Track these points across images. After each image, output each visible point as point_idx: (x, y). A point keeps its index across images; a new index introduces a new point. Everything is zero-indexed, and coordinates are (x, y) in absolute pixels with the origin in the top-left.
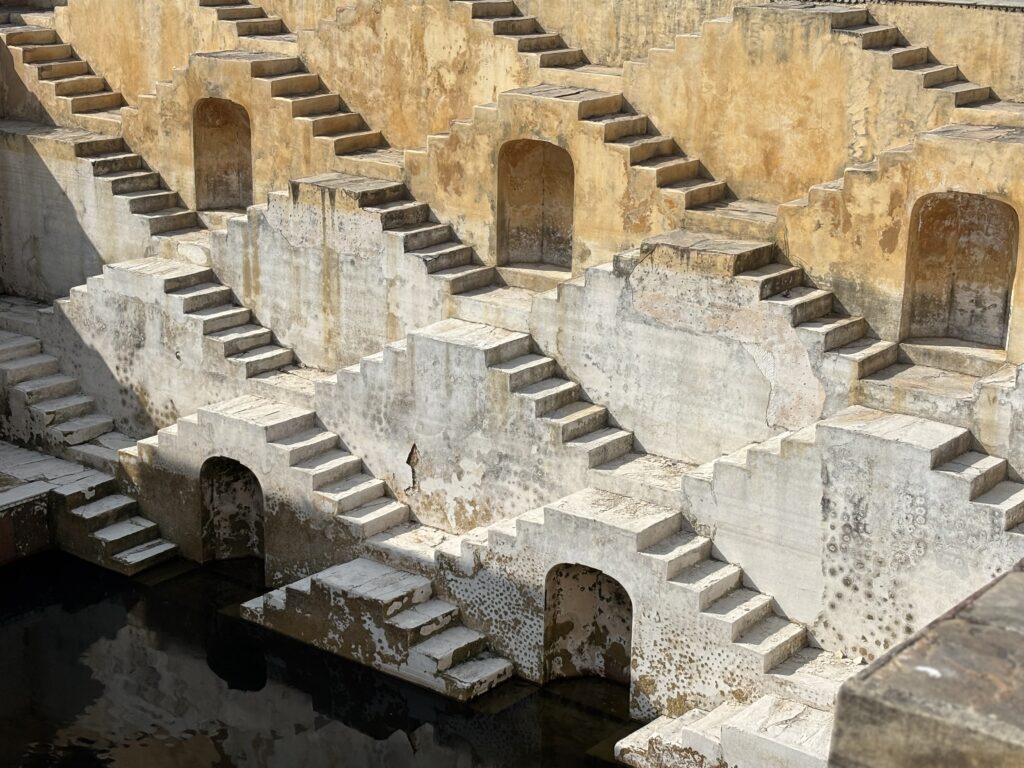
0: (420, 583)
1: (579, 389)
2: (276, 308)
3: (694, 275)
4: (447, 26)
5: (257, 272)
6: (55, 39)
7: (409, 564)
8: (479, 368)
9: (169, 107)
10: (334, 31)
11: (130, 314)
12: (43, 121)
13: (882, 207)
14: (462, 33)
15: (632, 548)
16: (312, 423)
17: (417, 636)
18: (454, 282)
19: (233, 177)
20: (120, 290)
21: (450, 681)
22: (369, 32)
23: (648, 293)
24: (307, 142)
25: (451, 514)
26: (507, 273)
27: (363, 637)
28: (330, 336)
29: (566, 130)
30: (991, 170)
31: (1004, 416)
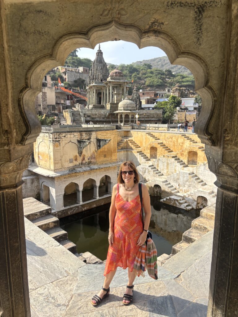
0: (181, 198)
1: (199, 178)
2: (161, 169)
4: (181, 139)
5: (158, 165)
6: (132, 140)
7: (179, 196)
8: (188, 175)
9: (147, 148)
10: (167, 139)
11: (144, 169)
12: (132, 149)
14: (183, 140)
15: (208, 194)
16: (166, 181)
17: (182, 203)
18: (183, 166)
19: (154, 155)
20: (143, 167)
21: (186, 208)
22: (171, 139)
24: (164, 151)
25: (183, 191)
26: (189, 165)
27: (175, 203)
28: (167, 172)
29: (197, 150)
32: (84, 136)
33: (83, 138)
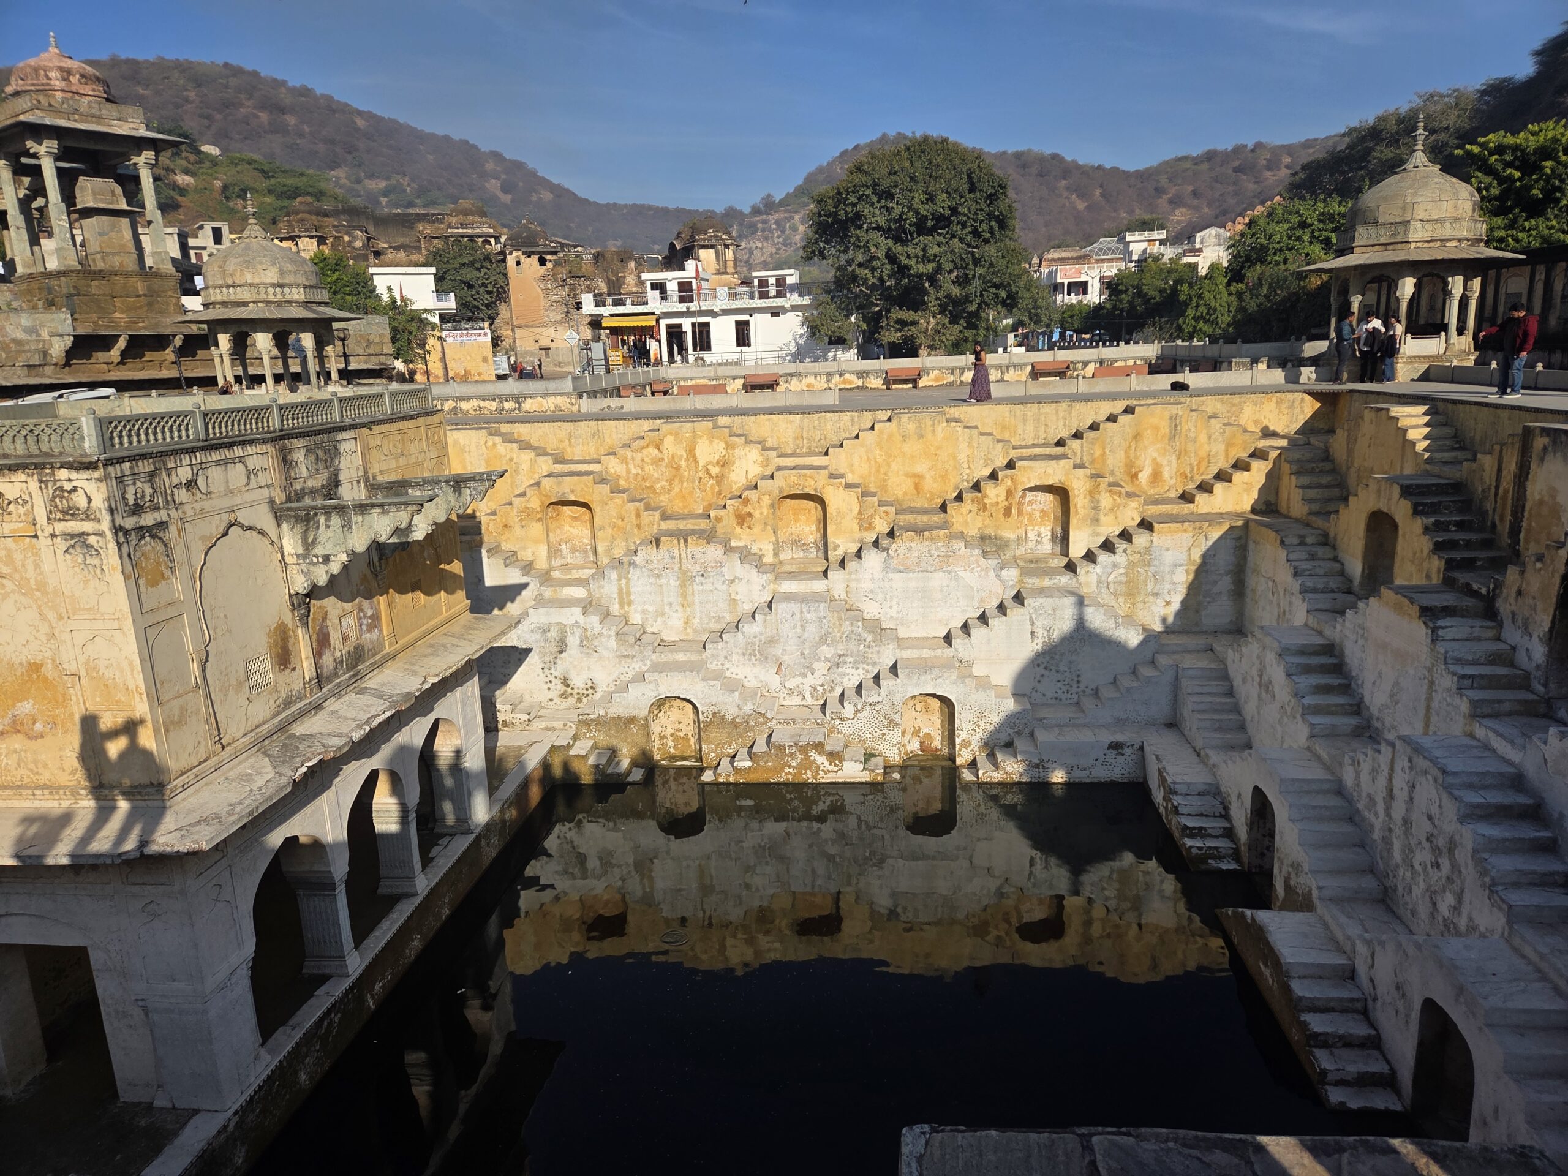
2: (644, 612)
3: (927, 543)
4: (711, 442)
5: (629, 594)
7: (809, 723)
8: (823, 612)
11: (553, 633)
13: (1003, 497)
20: (543, 620)
21: (868, 774)
22: (656, 451)
23: (901, 556)
24: (638, 515)
25: (808, 695)
26: (786, 565)
28: (687, 621)
29: (819, 485)
30: (1054, 473)
31: (1093, 578)
32: (304, 472)
33: (298, 486)
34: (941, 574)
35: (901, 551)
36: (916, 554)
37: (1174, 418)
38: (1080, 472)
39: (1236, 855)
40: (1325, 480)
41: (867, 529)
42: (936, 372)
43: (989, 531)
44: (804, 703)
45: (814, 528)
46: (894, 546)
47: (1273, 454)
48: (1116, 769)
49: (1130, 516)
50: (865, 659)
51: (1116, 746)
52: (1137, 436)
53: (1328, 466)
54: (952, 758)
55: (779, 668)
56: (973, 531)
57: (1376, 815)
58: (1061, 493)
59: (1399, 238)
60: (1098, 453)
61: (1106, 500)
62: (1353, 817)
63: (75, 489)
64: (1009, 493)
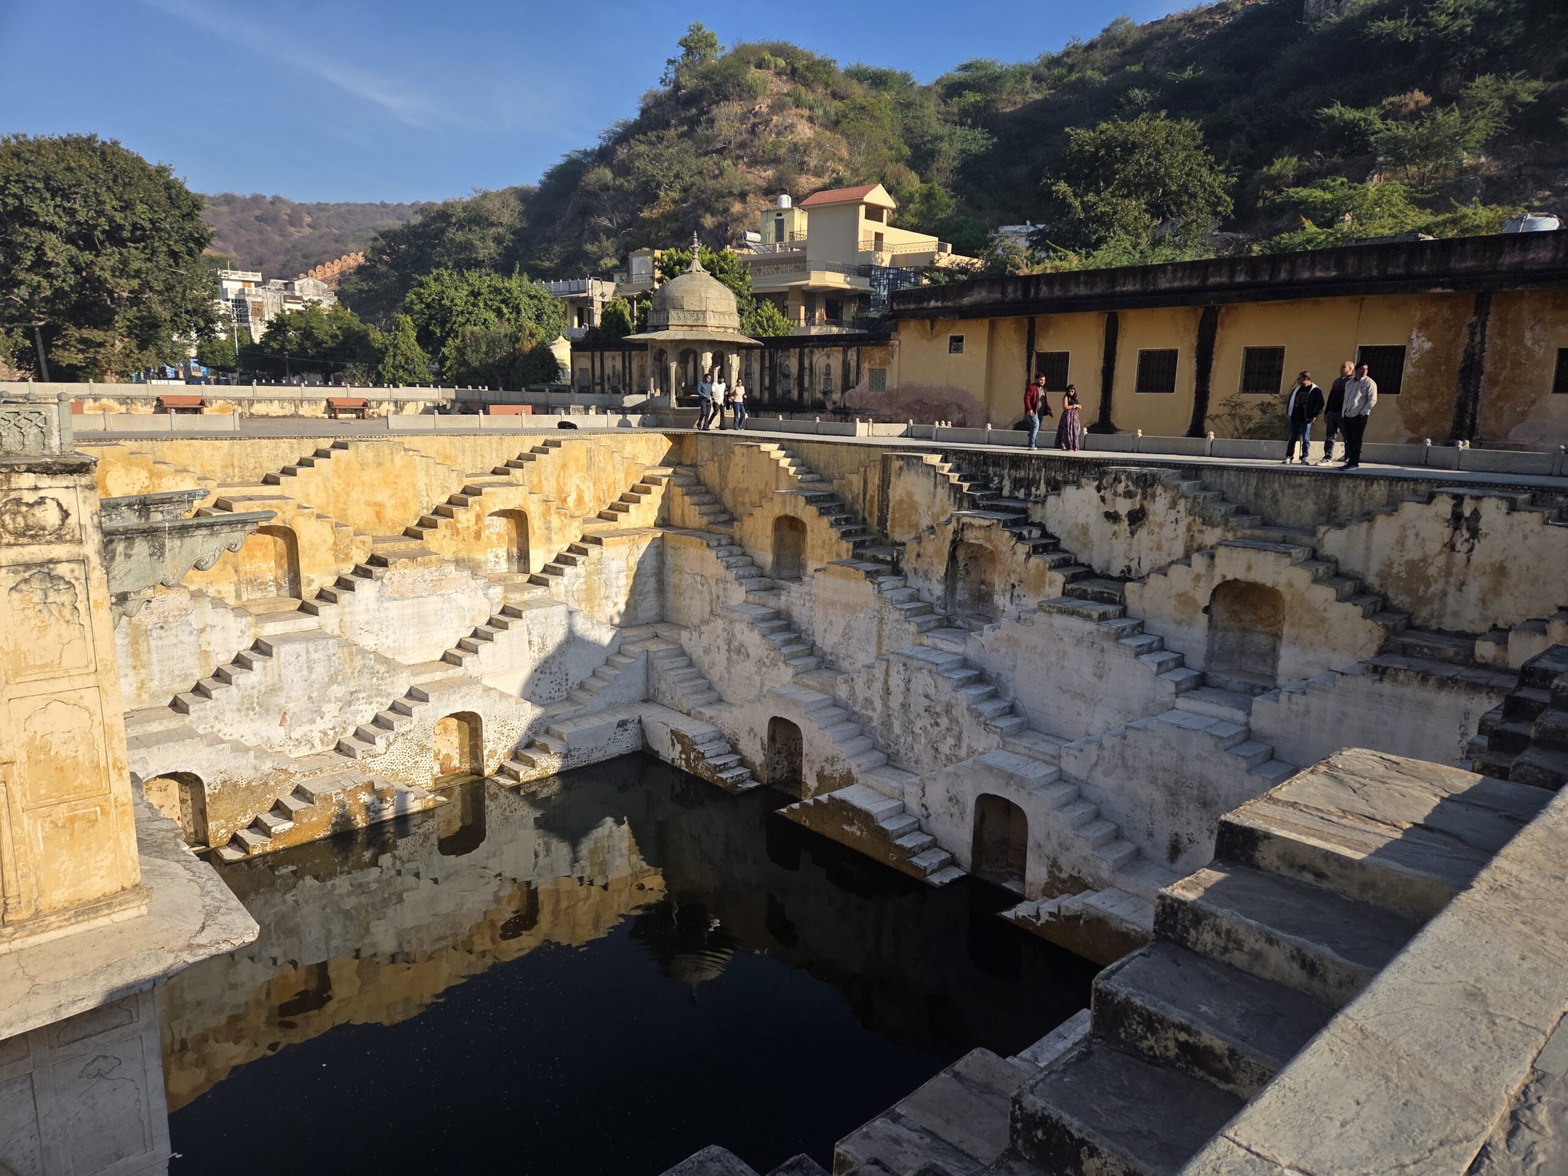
13: (473, 522)
25: (316, 741)
29: (288, 516)
30: (511, 499)
31: (562, 589)
34: (435, 598)
35: (395, 578)
36: (410, 580)
37: (589, 451)
38: (535, 497)
39: (754, 776)
40: (707, 499)
41: (344, 560)
42: (221, 402)
43: (463, 554)
44: (313, 751)
45: (273, 564)
46: (388, 575)
47: (665, 481)
48: (624, 744)
49: (574, 536)
50: (379, 693)
51: (622, 724)
52: (564, 466)
53: (704, 489)
54: (478, 772)
55: (284, 719)
56: (449, 556)
57: (874, 710)
58: (518, 518)
59: (700, 323)
60: (536, 480)
61: (556, 521)
62: (851, 717)
63: (42, 501)
64: (478, 518)
